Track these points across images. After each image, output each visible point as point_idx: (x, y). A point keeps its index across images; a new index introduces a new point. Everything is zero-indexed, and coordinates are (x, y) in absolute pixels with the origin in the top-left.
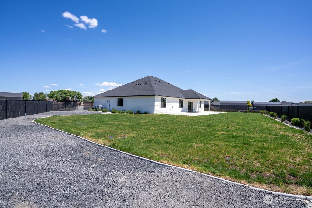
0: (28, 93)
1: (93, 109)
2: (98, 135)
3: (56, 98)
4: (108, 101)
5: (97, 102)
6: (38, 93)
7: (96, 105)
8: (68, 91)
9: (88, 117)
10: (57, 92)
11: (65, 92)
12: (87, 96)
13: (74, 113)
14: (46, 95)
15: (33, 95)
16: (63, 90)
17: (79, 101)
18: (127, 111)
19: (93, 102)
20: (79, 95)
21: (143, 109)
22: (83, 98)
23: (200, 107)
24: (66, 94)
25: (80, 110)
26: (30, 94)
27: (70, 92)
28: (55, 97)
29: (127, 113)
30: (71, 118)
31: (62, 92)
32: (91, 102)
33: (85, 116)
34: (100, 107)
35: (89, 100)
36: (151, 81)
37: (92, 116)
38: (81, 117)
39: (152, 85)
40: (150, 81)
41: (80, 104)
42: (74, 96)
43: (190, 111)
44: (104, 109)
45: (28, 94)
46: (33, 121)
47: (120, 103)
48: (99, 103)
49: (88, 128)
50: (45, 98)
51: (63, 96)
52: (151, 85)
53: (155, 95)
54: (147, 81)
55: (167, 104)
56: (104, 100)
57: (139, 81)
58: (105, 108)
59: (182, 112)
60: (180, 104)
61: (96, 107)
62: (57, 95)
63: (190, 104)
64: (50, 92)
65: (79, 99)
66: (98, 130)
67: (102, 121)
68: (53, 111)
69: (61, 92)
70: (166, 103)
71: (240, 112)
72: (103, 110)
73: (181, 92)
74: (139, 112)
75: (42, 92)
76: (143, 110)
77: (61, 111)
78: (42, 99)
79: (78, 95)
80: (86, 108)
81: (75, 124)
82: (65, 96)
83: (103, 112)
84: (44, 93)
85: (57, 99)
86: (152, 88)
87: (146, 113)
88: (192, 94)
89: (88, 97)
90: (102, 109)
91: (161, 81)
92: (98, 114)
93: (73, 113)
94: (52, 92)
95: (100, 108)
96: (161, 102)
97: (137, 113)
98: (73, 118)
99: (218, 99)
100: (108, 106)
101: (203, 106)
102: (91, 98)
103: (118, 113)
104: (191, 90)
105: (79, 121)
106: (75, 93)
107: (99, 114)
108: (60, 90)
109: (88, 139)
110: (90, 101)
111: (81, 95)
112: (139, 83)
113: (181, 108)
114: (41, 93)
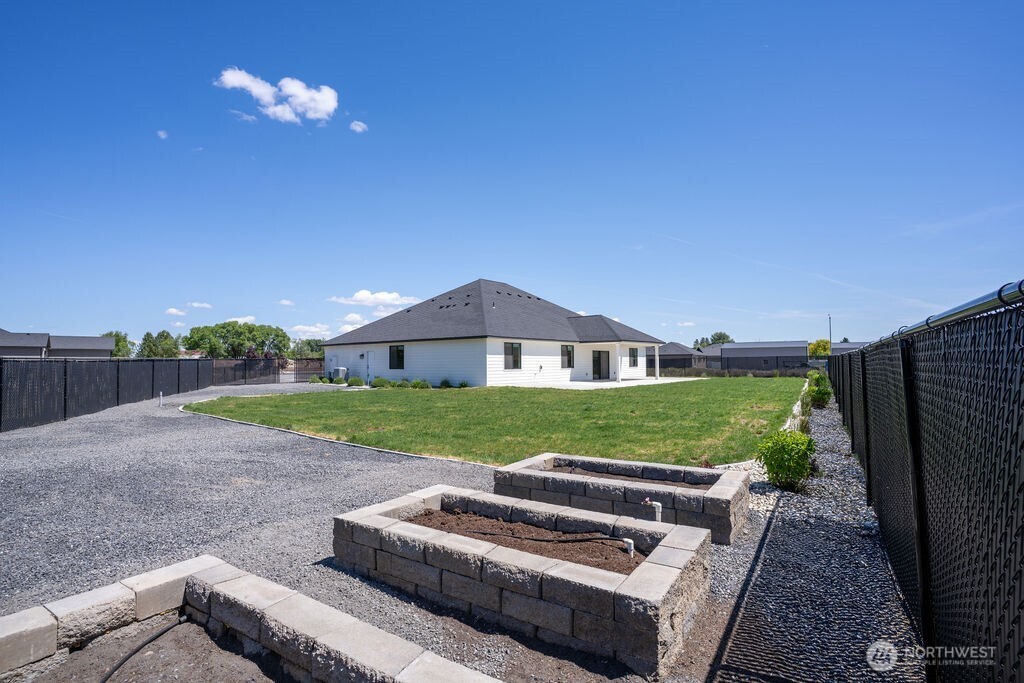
0: (123, 334)
1: (321, 378)
2: (327, 429)
3: (211, 347)
4: (362, 355)
5: (334, 359)
6: (155, 335)
7: (330, 366)
8: (245, 324)
9: (309, 400)
10: (213, 331)
11: (237, 328)
12: (304, 338)
13: (272, 391)
14: (180, 340)
15: (139, 342)
16: (229, 324)
17: (281, 357)
18: (414, 381)
19: (321, 360)
20: (280, 338)
21: (456, 376)
22: (292, 345)
23: (634, 363)
24: (241, 333)
25: (287, 382)
26: (129, 339)
27: (251, 329)
28: (208, 346)
29: (415, 387)
30: (267, 402)
31: (228, 330)
32: (318, 359)
33: (299, 396)
34: (341, 373)
35: (312, 351)
36: (484, 295)
37: (319, 397)
38: (291, 398)
39: (485, 306)
40: (480, 296)
41: (283, 366)
42: (263, 342)
43: (600, 378)
44: (352, 378)
45: (125, 339)
46: (181, 408)
47: (397, 359)
48: (341, 361)
49: (308, 418)
50: (177, 348)
51: (230, 341)
52: (479, 307)
53: (486, 337)
54: (472, 296)
55: (525, 359)
56: (352, 353)
57: (450, 295)
58: (356, 374)
59: (573, 379)
60: (566, 358)
61: (330, 373)
62: (214, 340)
63: (599, 357)
64: (192, 330)
65: (280, 349)
66: (330, 422)
67: (342, 405)
68: (213, 388)
69: (223, 328)
70: (522, 357)
71: (755, 376)
72: (350, 380)
73: (572, 324)
74: (446, 384)
75: (167, 330)
76: (457, 378)
77: (234, 387)
78: (166, 351)
79: (278, 336)
80: (302, 375)
81: (278, 413)
82: (237, 341)
83: (349, 386)
84: (174, 335)
85: (213, 352)
86: (483, 315)
87: (463, 385)
88: (601, 329)
89: (309, 343)
90: (346, 379)
91: (515, 294)
92: (333, 392)
93: (267, 391)
94: (198, 329)
95: (341, 376)
96: (506, 354)
97: (439, 387)
98: (272, 403)
99: (728, 337)
100: (362, 369)
101: (642, 361)
102: (316, 345)
103: (390, 388)
104: (601, 316)
105: (288, 406)
106: (267, 331)
107: (338, 391)
108: (221, 322)
109: (309, 434)
110: (315, 355)
111: (284, 336)
112: (451, 303)
113: (569, 371)
114: (164, 336)
